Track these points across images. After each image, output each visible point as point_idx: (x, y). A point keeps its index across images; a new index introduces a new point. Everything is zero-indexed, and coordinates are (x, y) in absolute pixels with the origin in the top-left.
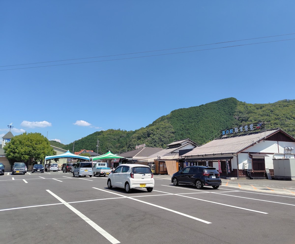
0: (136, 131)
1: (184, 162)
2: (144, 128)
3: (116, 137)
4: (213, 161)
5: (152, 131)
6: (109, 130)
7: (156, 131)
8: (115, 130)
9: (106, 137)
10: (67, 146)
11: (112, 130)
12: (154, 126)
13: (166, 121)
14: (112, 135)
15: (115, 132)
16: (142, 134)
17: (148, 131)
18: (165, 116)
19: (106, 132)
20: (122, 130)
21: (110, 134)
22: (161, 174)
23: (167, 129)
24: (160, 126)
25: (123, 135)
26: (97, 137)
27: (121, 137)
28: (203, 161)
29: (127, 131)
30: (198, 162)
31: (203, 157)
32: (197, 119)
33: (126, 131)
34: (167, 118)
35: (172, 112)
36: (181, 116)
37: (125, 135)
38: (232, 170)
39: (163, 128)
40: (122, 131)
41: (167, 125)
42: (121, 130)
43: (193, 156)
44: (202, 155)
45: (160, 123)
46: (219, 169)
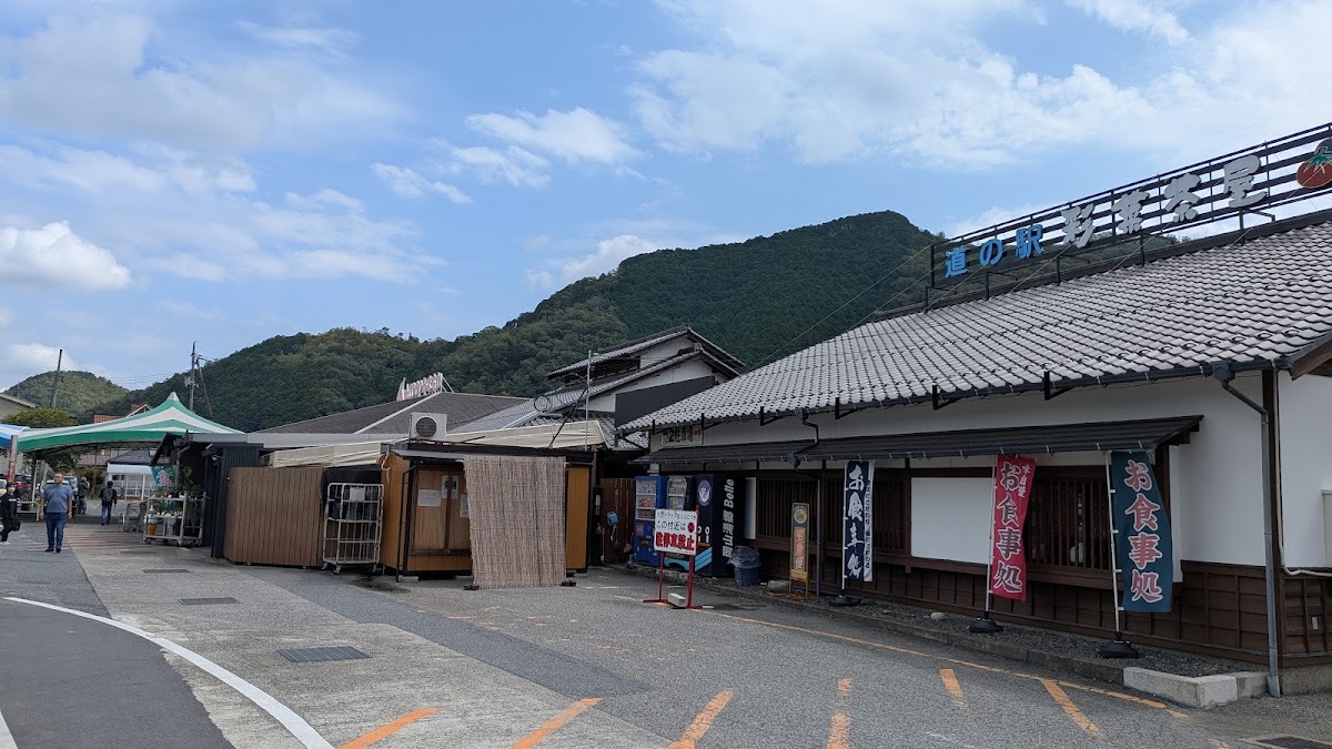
0: (460, 341)
1: (642, 471)
2: (498, 331)
3: (365, 367)
4: (915, 464)
5: (532, 345)
6: (338, 331)
7: (548, 344)
8: (366, 336)
9: (321, 364)
10: (137, 395)
11: (350, 333)
12: (541, 323)
13: (596, 300)
14: (350, 353)
15: (364, 341)
16: (487, 355)
17: (514, 342)
18: (594, 279)
19: (322, 338)
20: (397, 334)
21: (340, 352)
22: (426, 576)
23: (601, 336)
24: (570, 322)
25: (401, 355)
26: (274, 361)
27: (389, 365)
28: (804, 465)
29: (421, 341)
30: (751, 473)
31: (810, 435)
32: (733, 298)
33: (416, 340)
34: (602, 291)
35: (625, 264)
36: (663, 281)
37: (411, 358)
38: (1178, 577)
39: (579, 331)
40: (397, 342)
41: (601, 319)
42: (392, 334)
43: (716, 422)
44: (806, 414)
45: (570, 310)
46: (996, 551)
